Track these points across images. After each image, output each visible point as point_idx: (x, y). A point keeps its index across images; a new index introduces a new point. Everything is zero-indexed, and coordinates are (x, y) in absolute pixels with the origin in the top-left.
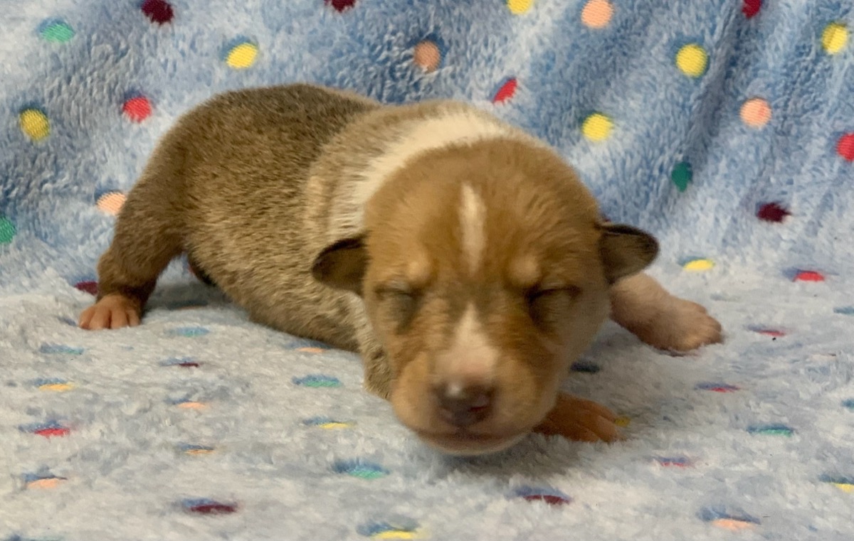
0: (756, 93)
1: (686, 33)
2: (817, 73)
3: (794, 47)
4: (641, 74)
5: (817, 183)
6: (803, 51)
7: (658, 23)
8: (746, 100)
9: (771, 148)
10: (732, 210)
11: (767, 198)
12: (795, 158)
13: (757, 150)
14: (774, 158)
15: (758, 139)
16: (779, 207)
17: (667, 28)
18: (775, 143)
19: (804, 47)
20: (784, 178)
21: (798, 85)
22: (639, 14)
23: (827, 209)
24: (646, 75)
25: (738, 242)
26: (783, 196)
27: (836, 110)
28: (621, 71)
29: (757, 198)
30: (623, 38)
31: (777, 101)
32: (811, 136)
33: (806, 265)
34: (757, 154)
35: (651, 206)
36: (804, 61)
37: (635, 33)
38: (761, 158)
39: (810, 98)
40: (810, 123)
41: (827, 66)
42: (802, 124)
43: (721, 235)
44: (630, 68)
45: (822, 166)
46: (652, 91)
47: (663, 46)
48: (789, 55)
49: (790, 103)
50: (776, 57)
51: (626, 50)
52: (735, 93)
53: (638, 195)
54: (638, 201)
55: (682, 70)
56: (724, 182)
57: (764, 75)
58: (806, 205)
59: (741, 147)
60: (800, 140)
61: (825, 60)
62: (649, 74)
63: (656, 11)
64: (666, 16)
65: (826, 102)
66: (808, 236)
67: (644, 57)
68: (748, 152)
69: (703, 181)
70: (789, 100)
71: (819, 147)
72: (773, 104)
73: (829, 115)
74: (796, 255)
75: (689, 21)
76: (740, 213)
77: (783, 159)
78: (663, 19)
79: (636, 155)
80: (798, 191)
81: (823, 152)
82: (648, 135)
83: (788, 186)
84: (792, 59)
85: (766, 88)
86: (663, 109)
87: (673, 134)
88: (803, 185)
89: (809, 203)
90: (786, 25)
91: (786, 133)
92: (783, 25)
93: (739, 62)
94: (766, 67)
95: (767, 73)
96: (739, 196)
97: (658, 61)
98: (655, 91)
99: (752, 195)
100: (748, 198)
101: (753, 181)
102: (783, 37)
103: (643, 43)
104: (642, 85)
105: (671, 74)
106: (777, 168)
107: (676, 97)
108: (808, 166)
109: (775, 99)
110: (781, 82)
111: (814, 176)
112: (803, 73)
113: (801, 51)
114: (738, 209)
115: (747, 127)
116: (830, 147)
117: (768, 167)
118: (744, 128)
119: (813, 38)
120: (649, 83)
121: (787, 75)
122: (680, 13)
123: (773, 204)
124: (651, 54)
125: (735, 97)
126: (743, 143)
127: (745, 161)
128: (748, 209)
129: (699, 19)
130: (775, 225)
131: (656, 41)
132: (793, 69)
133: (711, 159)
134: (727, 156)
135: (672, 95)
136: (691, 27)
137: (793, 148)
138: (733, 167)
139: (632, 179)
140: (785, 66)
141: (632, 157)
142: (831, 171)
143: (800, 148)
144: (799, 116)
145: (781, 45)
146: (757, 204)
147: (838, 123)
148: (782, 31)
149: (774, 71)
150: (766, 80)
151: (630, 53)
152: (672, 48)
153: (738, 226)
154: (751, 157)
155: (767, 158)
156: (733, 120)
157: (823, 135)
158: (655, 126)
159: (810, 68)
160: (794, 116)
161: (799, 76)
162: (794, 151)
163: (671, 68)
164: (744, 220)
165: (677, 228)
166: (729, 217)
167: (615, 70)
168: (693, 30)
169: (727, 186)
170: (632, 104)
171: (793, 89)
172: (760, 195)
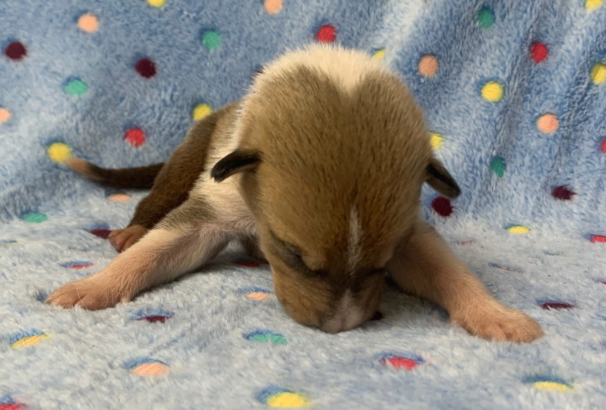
0: (547, 110)
1: (486, 76)
2: (589, 96)
3: (574, 78)
4: (458, 104)
5: (591, 172)
6: (579, 81)
7: (468, 71)
8: (541, 115)
9: (560, 148)
10: (536, 191)
11: (558, 183)
12: (574, 154)
13: (550, 149)
14: (561, 155)
15: (551, 142)
16: (566, 189)
17: (474, 74)
18: (562, 145)
19: (581, 79)
20: (568, 169)
21: (576, 105)
22: (454, 66)
23: (601, 190)
24: (462, 104)
25: (543, 214)
26: (569, 181)
27: (601, 122)
28: (445, 104)
29: (552, 183)
30: (444, 82)
31: (564, 115)
32: (583, 139)
33: (596, 231)
34: (550, 152)
35: (478, 186)
36: (581, 88)
37: (452, 78)
38: (553, 155)
39: (582, 113)
40: (582, 130)
41: (595, 92)
42: (577, 131)
43: (530, 209)
44: (451, 101)
45: (593, 160)
46: (467, 114)
47: (473, 85)
48: (571, 84)
49: (572, 117)
50: (561, 84)
51: (447, 90)
52: (532, 111)
53: (467, 180)
54: (468, 184)
55: (486, 99)
56: (529, 172)
57: (553, 98)
58: (586, 188)
59: (539, 148)
60: (577, 142)
61: (594, 88)
62: (464, 104)
63: (466, 64)
64: (472, 66)
65: (594, 116)
66: (592, 210)
67: (460, 94)
68: (544, 151)
69: (514, 171)
70: (571, 115)
71: (589, 146)
72: (561, 117)
73: (596, 125)
74: (587, 224)
75: (488, 68)
76: (541, 193)
77: (566, 155)
78: (470, 69)
79: (460, 154)
80: (578, 177)
81: (592, 150)
82: (468, 142)
83: (572, 174)
84: (574, 87)
85: (555, 107)
86: (476, 125)
87: (485, 139)
88: (582, 174)
89: (588, 186)
90: (567, 63)
91: (568, 138)
92: (565, 63)
93: (533, 91)
94: (554, 92)
95: (555, 96)
96: (540, 182)
97: (469, 95)
98: (469, 114)
99: (548, 181)
100: (546, 183)
101: (549, 172)
102: (565, 71)
103: (458, 85)
104: (460, 111)
105: (479, 102)
106: (563, 162)
107: (483, 116)
108: (583, 160)
109: (562, 114)
110: (566, 102)
111: (588, 167)
112: (580, 97)
113: (578, 82)
114: (540, 191)
115: (543, 133)
116: (597, 147)
117: (557, 162)
118: (540, 134)
119: (587, 73)
120: (464, 109)
121: (570, 97)
122: (481, 63)
123: (561, 187)
124: (464, 91)
125: (532, 114)
126: (541, 145)
127: (542, 158)
128: (546, 191)
129: (494, 66)
130: (567, 202)
131: (467, 82)
132: (573, 94)
133: (518, 155)
134: (530, 154)
135: (481, 115)
136: (489, 72)
137: (572, 148)
138: (534, 161)
139: (461, 170)
140: (568, 91)
141: (458, 156)
142: (600, 163)
143: (577, 147)
144: (576, 125)
145: (564, 76)
146: (552, 187)
147: (602, 130)
148: (564, 68)
149: (560, 95)
150: (555, 101)
151: (450, 91)
152: (478, 87)
153: (541, 203)
154: (547, 155)
155: (557, 155)
156: (532, 129)
157: (591, 138)
158: (471, 136)
159: (584, 93)
160: (573, 126)
161: (577, 98)
162: (573, 149)
163: (478, 98)
164: (544, 198)
165: (499, 202)
166: (535, 197)
167: (440, 103)
168: (491, 73)
169: (531, 175)
170: (455, 124)
171: (573, 107)
172: (553, 180)
